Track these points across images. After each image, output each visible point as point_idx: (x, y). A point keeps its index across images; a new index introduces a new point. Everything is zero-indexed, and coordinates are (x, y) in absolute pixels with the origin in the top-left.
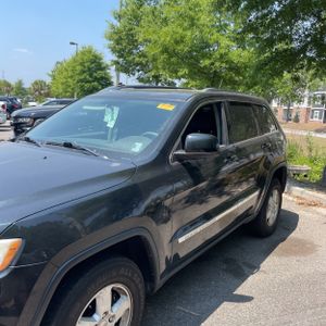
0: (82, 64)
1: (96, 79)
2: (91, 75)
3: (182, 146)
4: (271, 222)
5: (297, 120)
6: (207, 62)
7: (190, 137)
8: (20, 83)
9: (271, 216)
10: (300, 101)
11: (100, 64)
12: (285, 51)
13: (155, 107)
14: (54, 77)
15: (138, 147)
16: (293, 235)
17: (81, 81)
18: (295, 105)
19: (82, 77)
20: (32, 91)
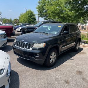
0: (28, 15)
1: (32, 18)
2: (31, 17)
3: (63, 33)
4: (77, 49)
5: (85, 29)
6: (63, 15)
7: (64, 31)
8: (11, 19)
9: (77, 48)
10: (86, 24)
11: (33, 15)
12: (82, 12)
13: (57, 26)
14: (20, 18)
15: (56, 33)
16: (82, 51)
17: (28, 19)
18: (85, 25)
19: (29, 18)
20: (14, 21)
